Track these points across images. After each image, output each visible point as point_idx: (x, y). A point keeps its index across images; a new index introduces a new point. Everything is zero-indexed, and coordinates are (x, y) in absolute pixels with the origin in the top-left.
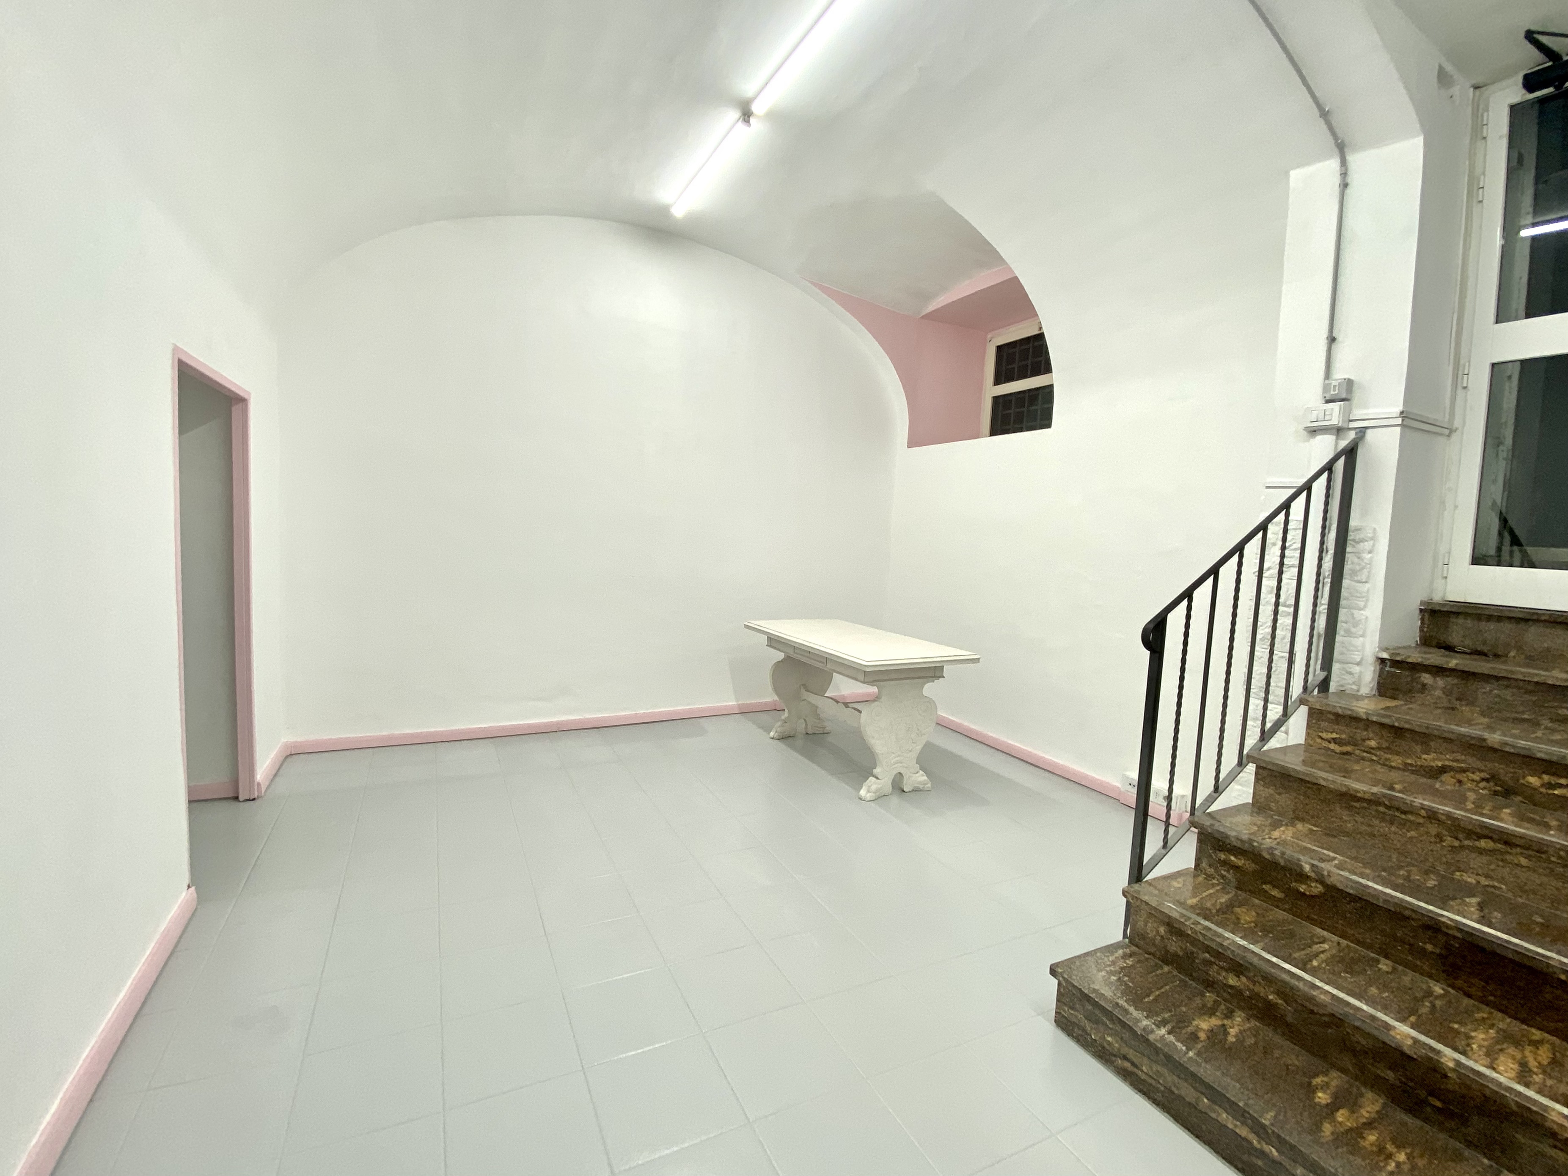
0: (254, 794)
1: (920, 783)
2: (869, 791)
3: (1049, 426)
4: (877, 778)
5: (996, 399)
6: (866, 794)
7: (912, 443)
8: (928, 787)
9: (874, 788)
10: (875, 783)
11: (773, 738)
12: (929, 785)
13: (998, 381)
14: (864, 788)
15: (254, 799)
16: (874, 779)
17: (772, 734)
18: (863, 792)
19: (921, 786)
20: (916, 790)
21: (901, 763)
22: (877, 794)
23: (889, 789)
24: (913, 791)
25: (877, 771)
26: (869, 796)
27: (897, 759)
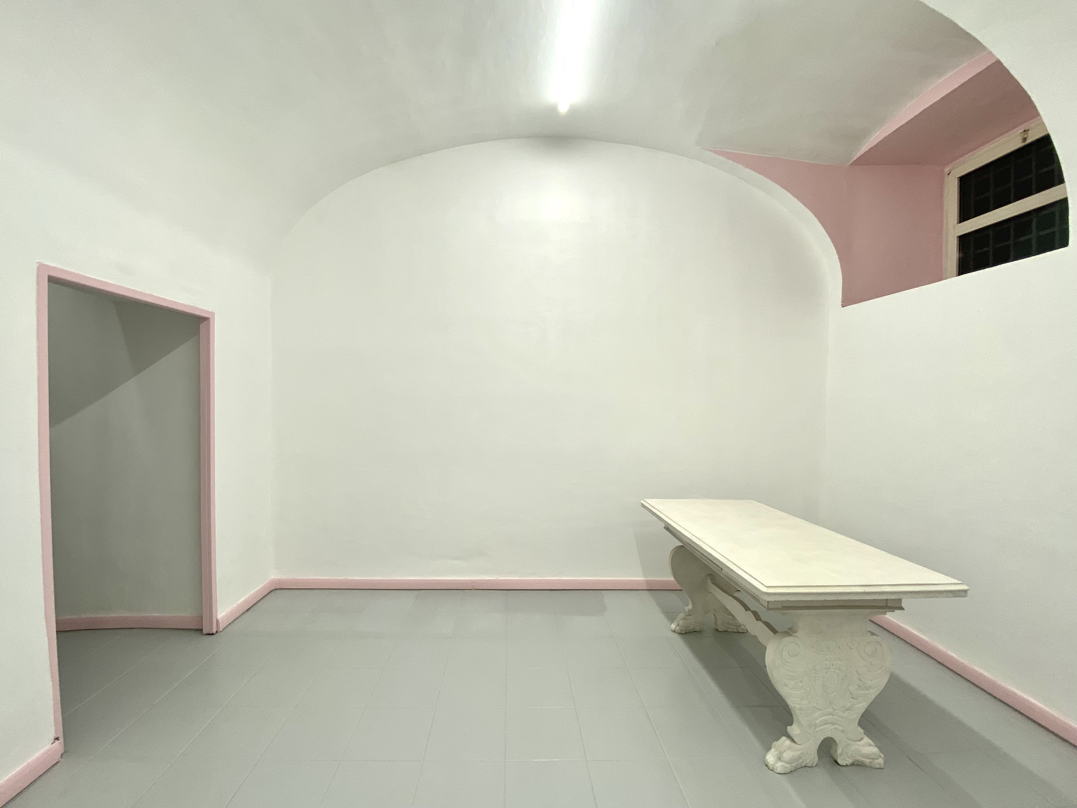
0: (212, 629)
1: (867, 756)
2: (779, 759)
3: (1064, 242)
4: (793, 741)
5: (964, 240)
6: (776, 763)
7: (848, 300)
8: (879, 764)
9: (788, 755)
10: (789, 748)
11: (674, 631)
12: (881, 761)
13: (964, 216)
14: (773, 750)
15: (213, 634)
16: (788, 742)
17: (673, 626)
18: (771, 758)
19: (867, 761)
20: (857, 765)
21: (833, 724)
22: (794, 765)
23: (812, 757)
24: (853, 764)
25: (794, 730)
26: (779, 767)
27: (826, 717)
